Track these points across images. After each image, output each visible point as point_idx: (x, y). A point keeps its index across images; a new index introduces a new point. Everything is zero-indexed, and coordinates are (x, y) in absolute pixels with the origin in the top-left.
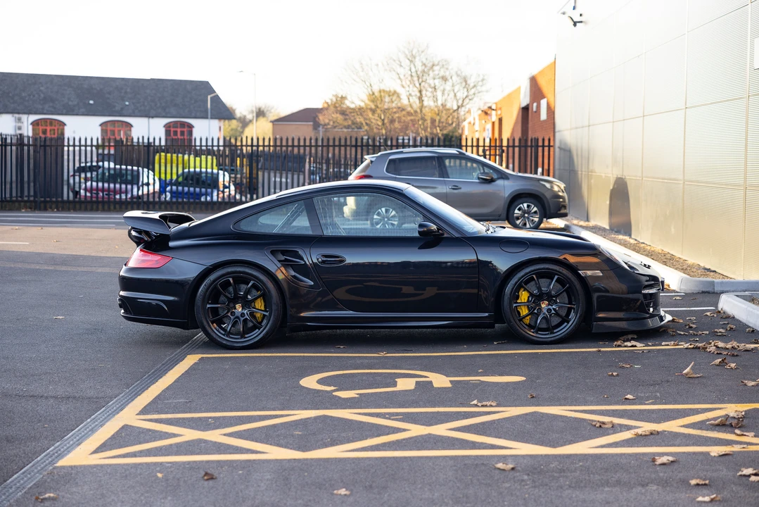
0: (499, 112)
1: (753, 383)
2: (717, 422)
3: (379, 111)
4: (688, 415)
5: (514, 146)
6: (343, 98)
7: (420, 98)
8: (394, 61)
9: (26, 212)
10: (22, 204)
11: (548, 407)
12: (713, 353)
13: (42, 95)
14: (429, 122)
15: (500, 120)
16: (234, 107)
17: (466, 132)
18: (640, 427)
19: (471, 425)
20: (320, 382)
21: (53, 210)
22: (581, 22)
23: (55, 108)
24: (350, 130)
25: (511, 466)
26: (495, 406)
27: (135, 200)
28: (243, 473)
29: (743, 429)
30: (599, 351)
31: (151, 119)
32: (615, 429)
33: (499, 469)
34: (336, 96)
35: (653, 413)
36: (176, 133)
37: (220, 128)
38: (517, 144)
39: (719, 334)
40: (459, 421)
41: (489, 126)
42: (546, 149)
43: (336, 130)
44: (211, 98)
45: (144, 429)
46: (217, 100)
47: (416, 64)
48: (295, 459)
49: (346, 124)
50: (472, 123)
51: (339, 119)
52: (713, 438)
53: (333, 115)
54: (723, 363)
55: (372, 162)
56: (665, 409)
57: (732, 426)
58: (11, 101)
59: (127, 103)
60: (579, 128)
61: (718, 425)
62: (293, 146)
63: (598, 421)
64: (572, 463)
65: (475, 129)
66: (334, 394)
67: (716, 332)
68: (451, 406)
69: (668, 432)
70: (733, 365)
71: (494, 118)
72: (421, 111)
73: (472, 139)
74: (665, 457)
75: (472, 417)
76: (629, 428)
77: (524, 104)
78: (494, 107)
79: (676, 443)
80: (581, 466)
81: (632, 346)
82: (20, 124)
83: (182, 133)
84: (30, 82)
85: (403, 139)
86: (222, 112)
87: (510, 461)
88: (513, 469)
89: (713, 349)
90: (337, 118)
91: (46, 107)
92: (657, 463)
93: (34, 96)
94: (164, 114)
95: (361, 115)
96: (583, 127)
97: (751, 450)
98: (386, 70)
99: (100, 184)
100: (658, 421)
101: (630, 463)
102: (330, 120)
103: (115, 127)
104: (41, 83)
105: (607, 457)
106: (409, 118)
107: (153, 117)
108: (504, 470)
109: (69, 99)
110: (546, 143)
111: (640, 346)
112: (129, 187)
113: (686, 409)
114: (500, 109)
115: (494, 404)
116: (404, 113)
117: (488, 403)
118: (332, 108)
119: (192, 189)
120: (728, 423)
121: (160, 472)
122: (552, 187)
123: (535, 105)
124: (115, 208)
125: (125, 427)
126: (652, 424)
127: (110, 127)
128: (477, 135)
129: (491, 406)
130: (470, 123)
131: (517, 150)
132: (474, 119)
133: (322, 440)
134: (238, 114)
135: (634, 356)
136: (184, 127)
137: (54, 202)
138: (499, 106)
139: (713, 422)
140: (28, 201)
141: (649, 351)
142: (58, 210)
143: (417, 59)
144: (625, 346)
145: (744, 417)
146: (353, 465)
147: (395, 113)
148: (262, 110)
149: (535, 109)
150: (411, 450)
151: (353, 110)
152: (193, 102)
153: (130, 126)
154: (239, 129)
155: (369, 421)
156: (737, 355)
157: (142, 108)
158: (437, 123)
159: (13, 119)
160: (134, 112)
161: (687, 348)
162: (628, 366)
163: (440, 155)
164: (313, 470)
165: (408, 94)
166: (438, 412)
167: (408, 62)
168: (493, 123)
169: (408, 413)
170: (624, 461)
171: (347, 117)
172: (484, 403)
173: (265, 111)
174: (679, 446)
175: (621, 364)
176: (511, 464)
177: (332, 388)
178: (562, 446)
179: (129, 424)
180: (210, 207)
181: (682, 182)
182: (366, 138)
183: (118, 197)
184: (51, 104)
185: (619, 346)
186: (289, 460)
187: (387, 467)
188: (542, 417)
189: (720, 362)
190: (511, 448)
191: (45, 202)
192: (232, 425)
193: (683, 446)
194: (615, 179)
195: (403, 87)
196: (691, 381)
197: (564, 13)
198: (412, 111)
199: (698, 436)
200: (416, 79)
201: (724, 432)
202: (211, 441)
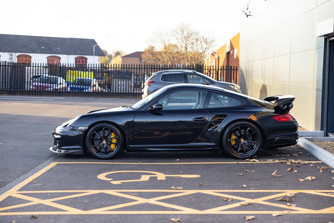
0: (218, 54)
1: (302, 180)
2: (280, 199)
3: (168, 53)
4: (268, 195)
5: (224, 70)
6: (153, 47)
7: (186, 48)
8: (175, 31)
9: (6, 95)
10: (5, 92)
11: (206, 190)
12: (289, 165)
13: (22, 44)
14: (190, 58)
15: (219, 58)
16: (107, 51)
17: (206, 63)
18: (244, 201)
19: (167, 199)
20: (106, 176)
21: (18, 95)
22: (250, 15)
23: (27, 50)
24: (155, 61)
25: (178, 220)
26: (182, 189)
27: (54, 91)
28: (53, 221)
29: (291, 203)
30: (238, 163)
31: (69, 56)
32: (233, 201)
33: (172, 221)
34: (150, 47)
35: (253, 194)
36: (80, 61)
37: (99, 60)
38: (225, 68)
39: (294, 156)
40: (162, 197)
41: (214, 61)
42: (235, 71)
43: (149, 61)
44: (95, 47)
45: (17, 198)
46: (98, 48)
47: (184, 33)
48: (80, 215)
49: (154, 59)
50: (208, 59)
51: (150, 56)
52: (276, 207)
53: (148, 55)
54: (292, 170)
55: (155, 75)
56: (259, 192)
57: (287, 201)
58: (8, 47)
59: (59, 48)
60: (247, 62)
61: (280, 200)
62: (129, 68)
63: (226, 198)
64: (207, 218)
65: (209, 62)
66: (111, 182)
67: (293, 155)
68: (162, 189)
69: (257, 203)
70: (296, 171)
71: (216, 57)
72: (186, 53)
73: (208, 66)
74: (251, 216)
75: (169, 195)
76: (239, 201)
77: (228, 51)
78: (216, 52)
79: (259, 209)
80: (211, 220)
81: (253, 161)
82: (12, 57)
83: (83, 62)
84: (16, 39)
85: (178, 66)
86: (100, 53)
87: (178, 217)
88: (178, 221)
89: (289, 163)
90: (149, 56)
91: (24, 49)
92: (246, 219)
93: (18, 45)
94: (75, 53)
95: (160, 55)
96: (249, 62)
97: (292, 213)
98: (171, 35)
99: (42, 84)
100: (253, 198)
101: (234, 219)
102: (146, 57)
103: (53, 58)
104: (21, 39)
105: (224, 216)
106: (181, 56)
107: (70, 55)
108: (174, 222)
109: (33, 46)
110: (235, 68)
111: (257, 161)
112: (52, 85)
113: (268, 192)
114: (219, 53)
115: (181, 188)
116: (179, 54)
117: (179, 188)
118: (148, 52)
119: (79, 86)
120: (285, 199)
121: (14, 220)
122: (234, 88)
123: (232, 51)
124: (45, 94)
125: (10, 197)
126: (250, 199)
127: (51, 59)
128: (209, 65)
129: (180, 189)
130: (207, 59)
131: (225, 71)
132: (209, 57)
133: (96, 205)
134: (108, 54)
135: (253, 166)
136: (83, 59)
137: (19, 91)
138: (218, 52)
139: (278, 199)
140: (8, 91)
141: (261, 164)
142: (20, 95)
143: (185, 31)
144: (251, 161)
145: (294, 197)
146: (105, 218)
147: (175, 54)
148: (119, 52)
149: (232, 53)
150: (135, 211)
151: (157, 53)
152: (87, 48)
153: (60, 58)
154: (109, 60)
155: (121, 196)
156: (299, 166)
157: (65, 50)
158: (193, 59)
159: (9, 54)
160: (61, 52)
161: (278, 163)
162: (249, 171)
163: (185, 73)
164: (86, 220)
165: (181, 46)
166: (155, 192)
167: (181, 32)
168: (216, 59)
169: (141, 192)
170: (232, 218)
171: (154, 56)
172: (177, 188)
173: (120, 52)
174: (259, 210)
175: (246, 170)
176: (179, 219)
177: (111, 179)
178: (205, 210)
179: (11, 195)
180: (87, 94)
181: (288, 87)
182: (161, 65)
183: (47, 89)
184: (26, 48)
185: (248, 161)
186: (77, 215)
187: (121, 219)
188: (202, 195)
189: (290, 170)
190: (182, 211)
191: (15, 91)
192: (58, 197)
193: (261, 211)
194: (262, 85)
195: (179, 43)
196: (275, 178)
197: (243, 11)
198: (182, 54)
199: (270, 206)
200: (184, 39)
201: (283, 204)
202: (45, 205)
